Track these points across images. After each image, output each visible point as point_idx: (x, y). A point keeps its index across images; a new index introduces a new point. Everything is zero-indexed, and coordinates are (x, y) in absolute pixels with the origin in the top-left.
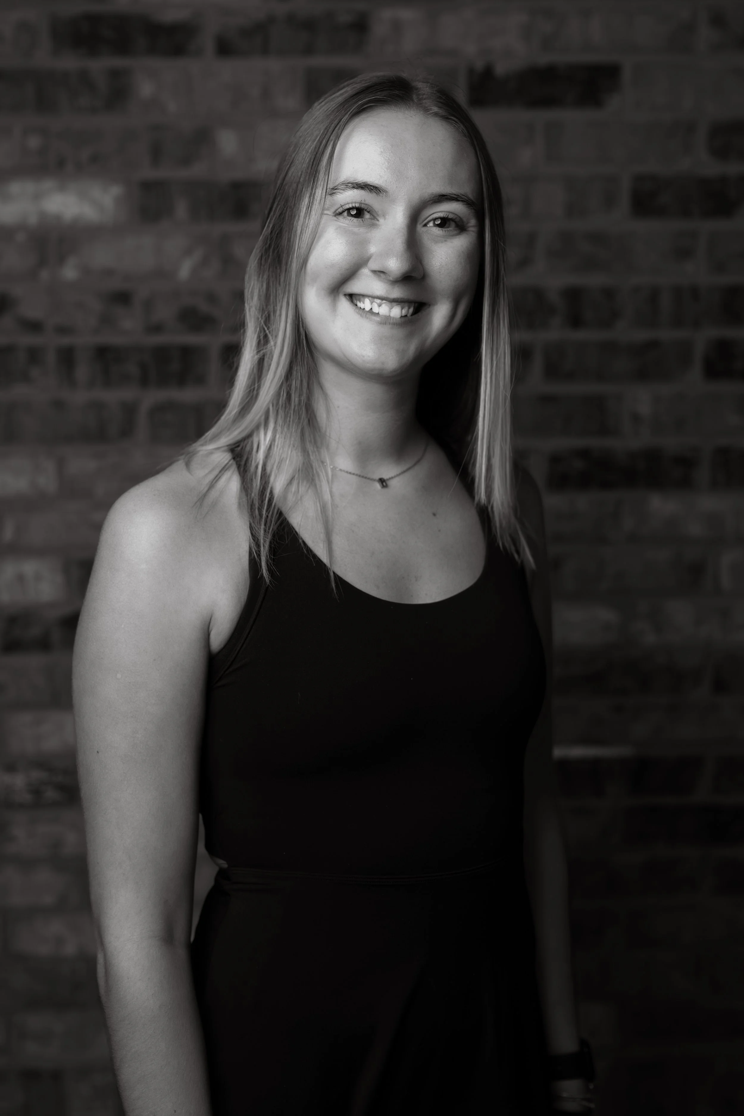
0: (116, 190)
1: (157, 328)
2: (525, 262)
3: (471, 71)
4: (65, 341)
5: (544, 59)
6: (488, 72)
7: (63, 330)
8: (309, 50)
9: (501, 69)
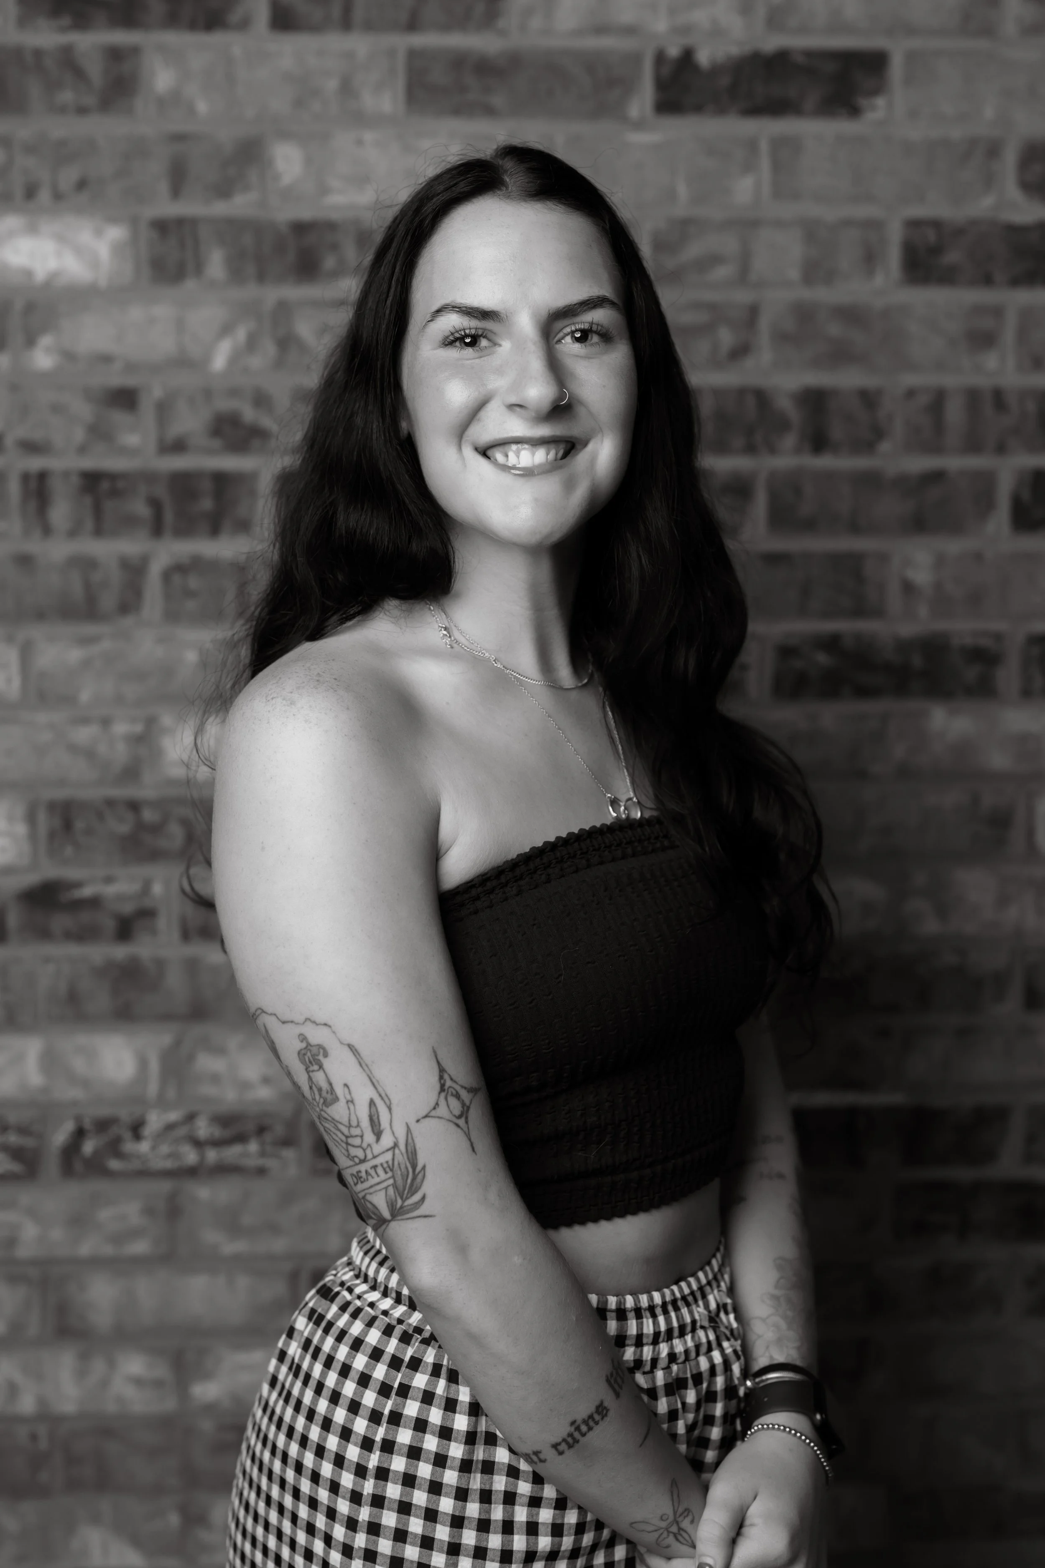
0: (116, 233)
1: (179, 446)
2: (740, 352)
3: (660, 58)
4: (35, 464)
5: (772, 43)
6: (687, 57)
7: (30, 447)
8: (413, 25)
9: (704, 57)
